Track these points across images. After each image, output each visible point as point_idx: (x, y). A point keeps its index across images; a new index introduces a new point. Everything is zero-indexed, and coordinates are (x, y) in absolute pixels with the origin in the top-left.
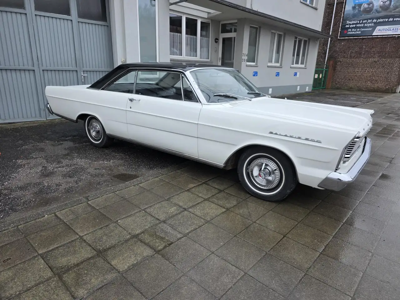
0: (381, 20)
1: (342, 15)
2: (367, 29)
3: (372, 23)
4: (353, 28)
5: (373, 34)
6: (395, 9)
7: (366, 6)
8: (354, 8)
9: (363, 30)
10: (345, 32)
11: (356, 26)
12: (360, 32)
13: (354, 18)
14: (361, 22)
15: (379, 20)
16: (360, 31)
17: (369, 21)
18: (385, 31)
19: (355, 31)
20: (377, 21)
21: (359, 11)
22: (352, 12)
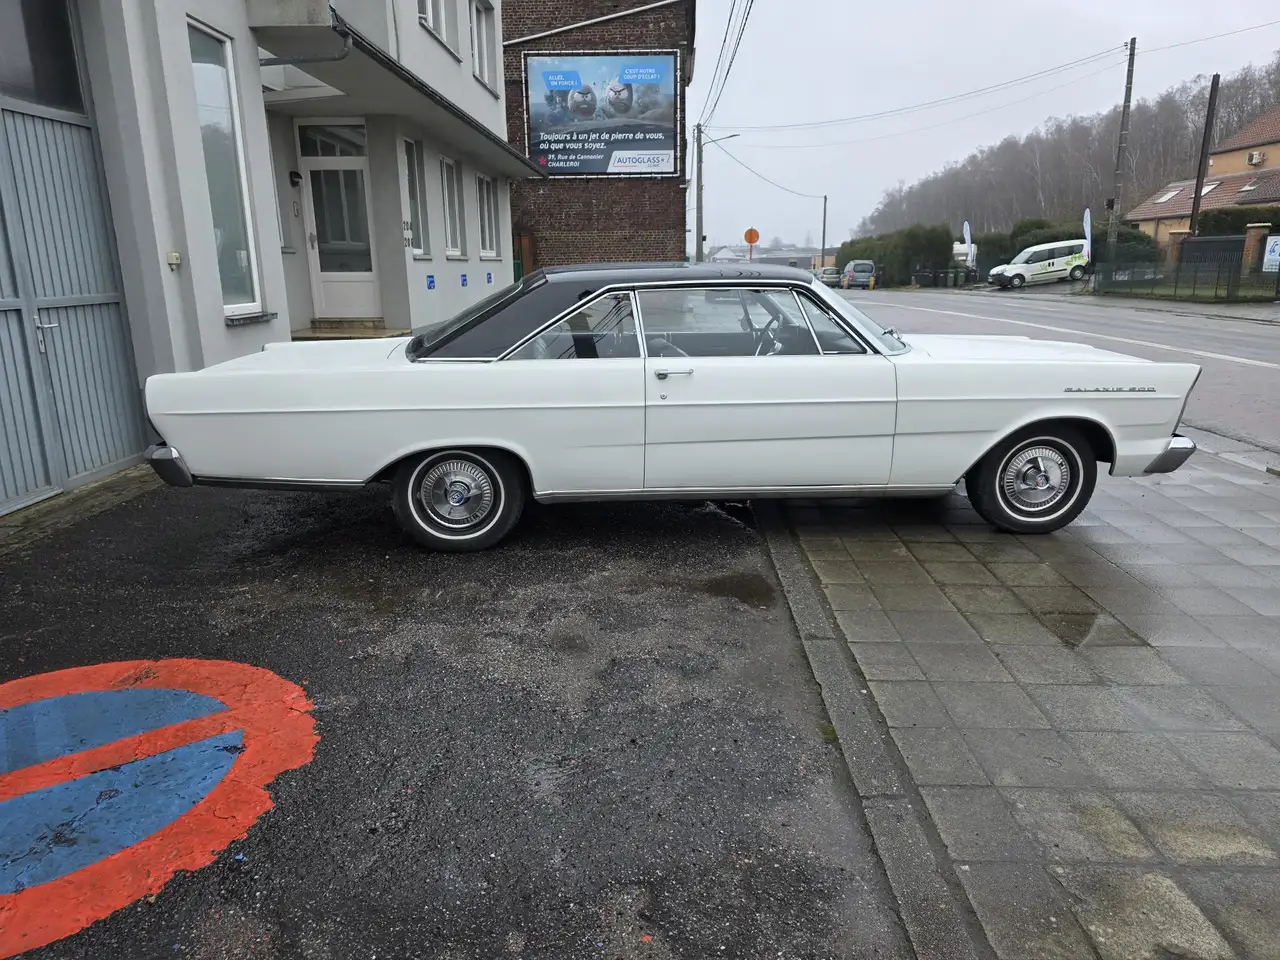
0: (620, 136)
1: (525, 116)
2: (591, 157)
3: (600, 141)
4: (557, 152)
5: (609, 171)
6: (643, 113)
7: (578, 97)
8: (550, 99)
9: (582, 157)
10: (542, 160)
11: (565, 147)
12: (577, 164)
13: (555, 125)
14: (575, 138)
15: (614, 137)
16: (576, 160)
17: (593, 136)
18: (632, 164)
19: (565, 161)
20: (610, 137)
21: (565, 108)
22: (546, 109)
